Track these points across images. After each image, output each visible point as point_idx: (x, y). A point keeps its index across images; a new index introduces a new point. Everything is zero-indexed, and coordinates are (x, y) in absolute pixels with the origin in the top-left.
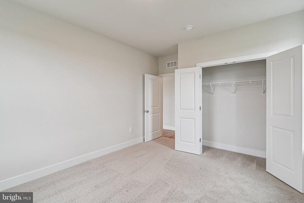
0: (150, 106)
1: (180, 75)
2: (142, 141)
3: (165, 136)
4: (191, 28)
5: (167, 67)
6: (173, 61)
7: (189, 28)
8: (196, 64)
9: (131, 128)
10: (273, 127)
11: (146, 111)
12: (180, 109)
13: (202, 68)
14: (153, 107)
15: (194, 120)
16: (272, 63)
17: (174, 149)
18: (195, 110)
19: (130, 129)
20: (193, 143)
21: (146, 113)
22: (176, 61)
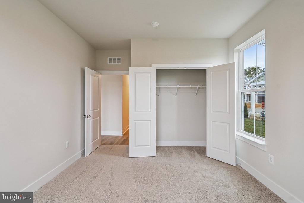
0: (90, 110)
1: (135, 74)
2: (80, 156)
3: (104, 144)
4: (157, 25)
5: (108, 64)
6: (117, 58)
7: (156, 25)
8: (151, 65)
9: (68, 141)
10: (213, 121)
11: (87, 116)
12: (135, 111)
13: (157, 70)
14: (93, 110)
15: (150, 121)
16: (212, 73)
17: (128, 156)
18: (151, 112)
19: (66, 143)
20: (149, 145)
21: (86, 119)
22: (119, 58)
